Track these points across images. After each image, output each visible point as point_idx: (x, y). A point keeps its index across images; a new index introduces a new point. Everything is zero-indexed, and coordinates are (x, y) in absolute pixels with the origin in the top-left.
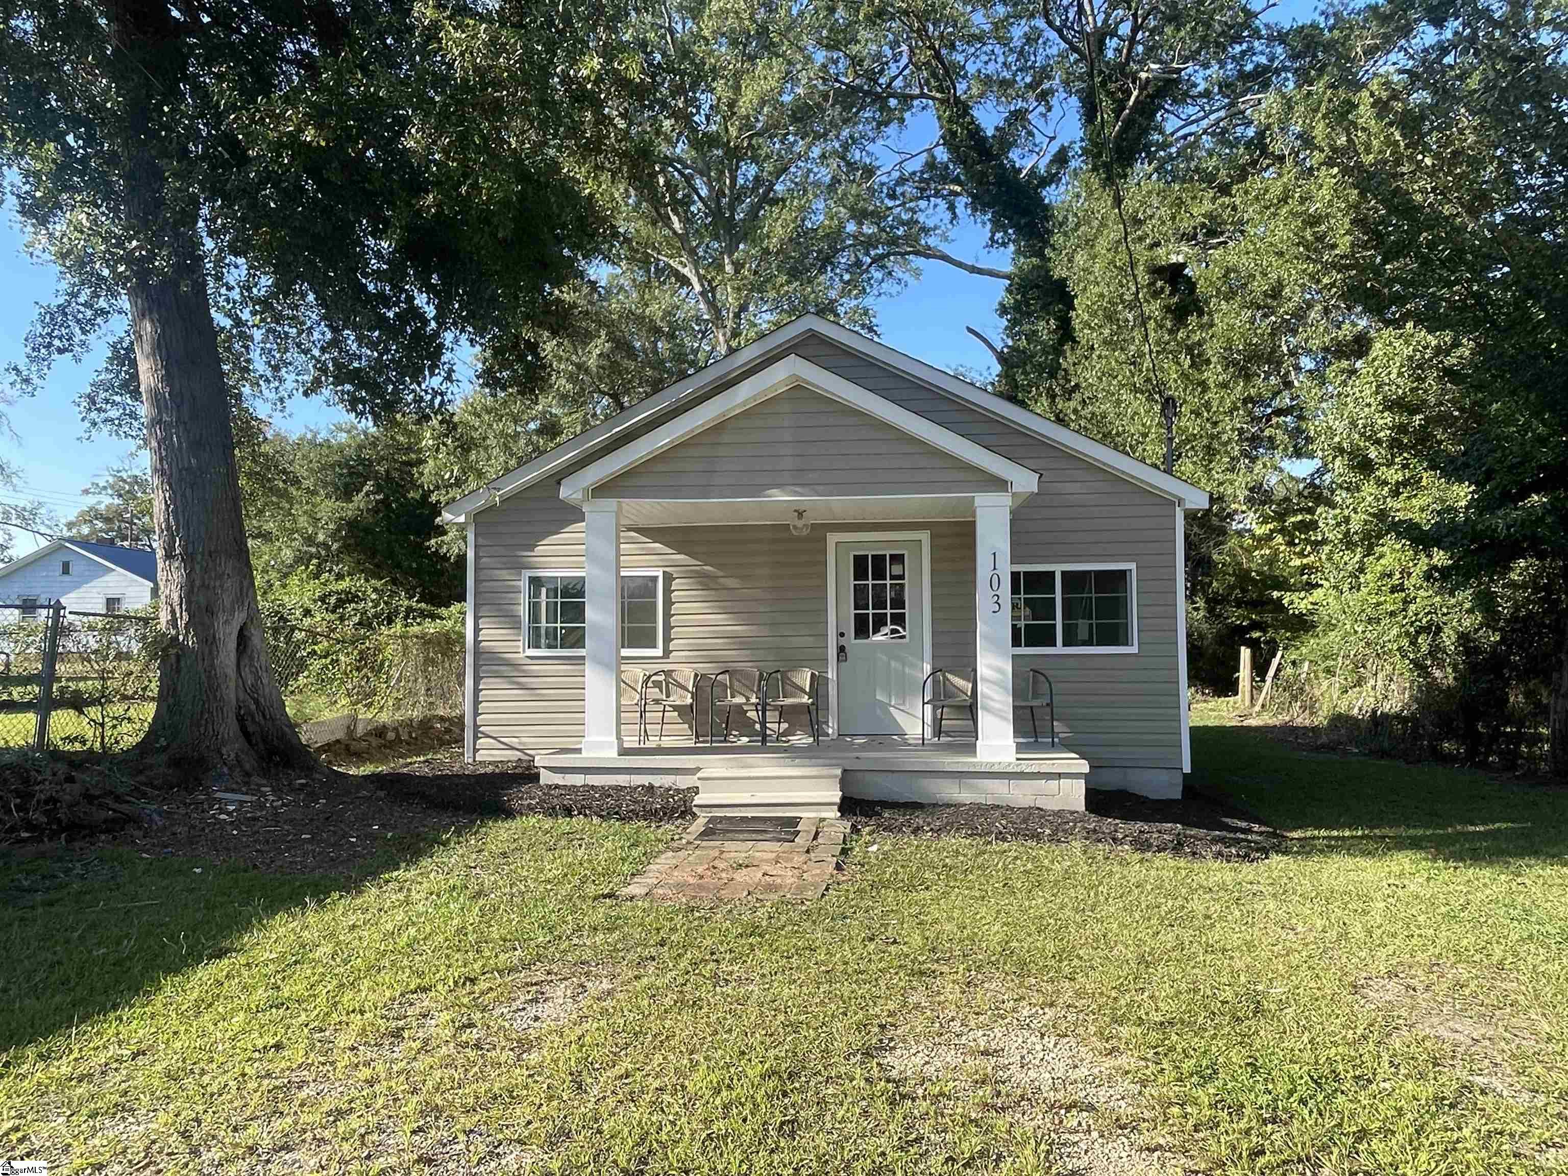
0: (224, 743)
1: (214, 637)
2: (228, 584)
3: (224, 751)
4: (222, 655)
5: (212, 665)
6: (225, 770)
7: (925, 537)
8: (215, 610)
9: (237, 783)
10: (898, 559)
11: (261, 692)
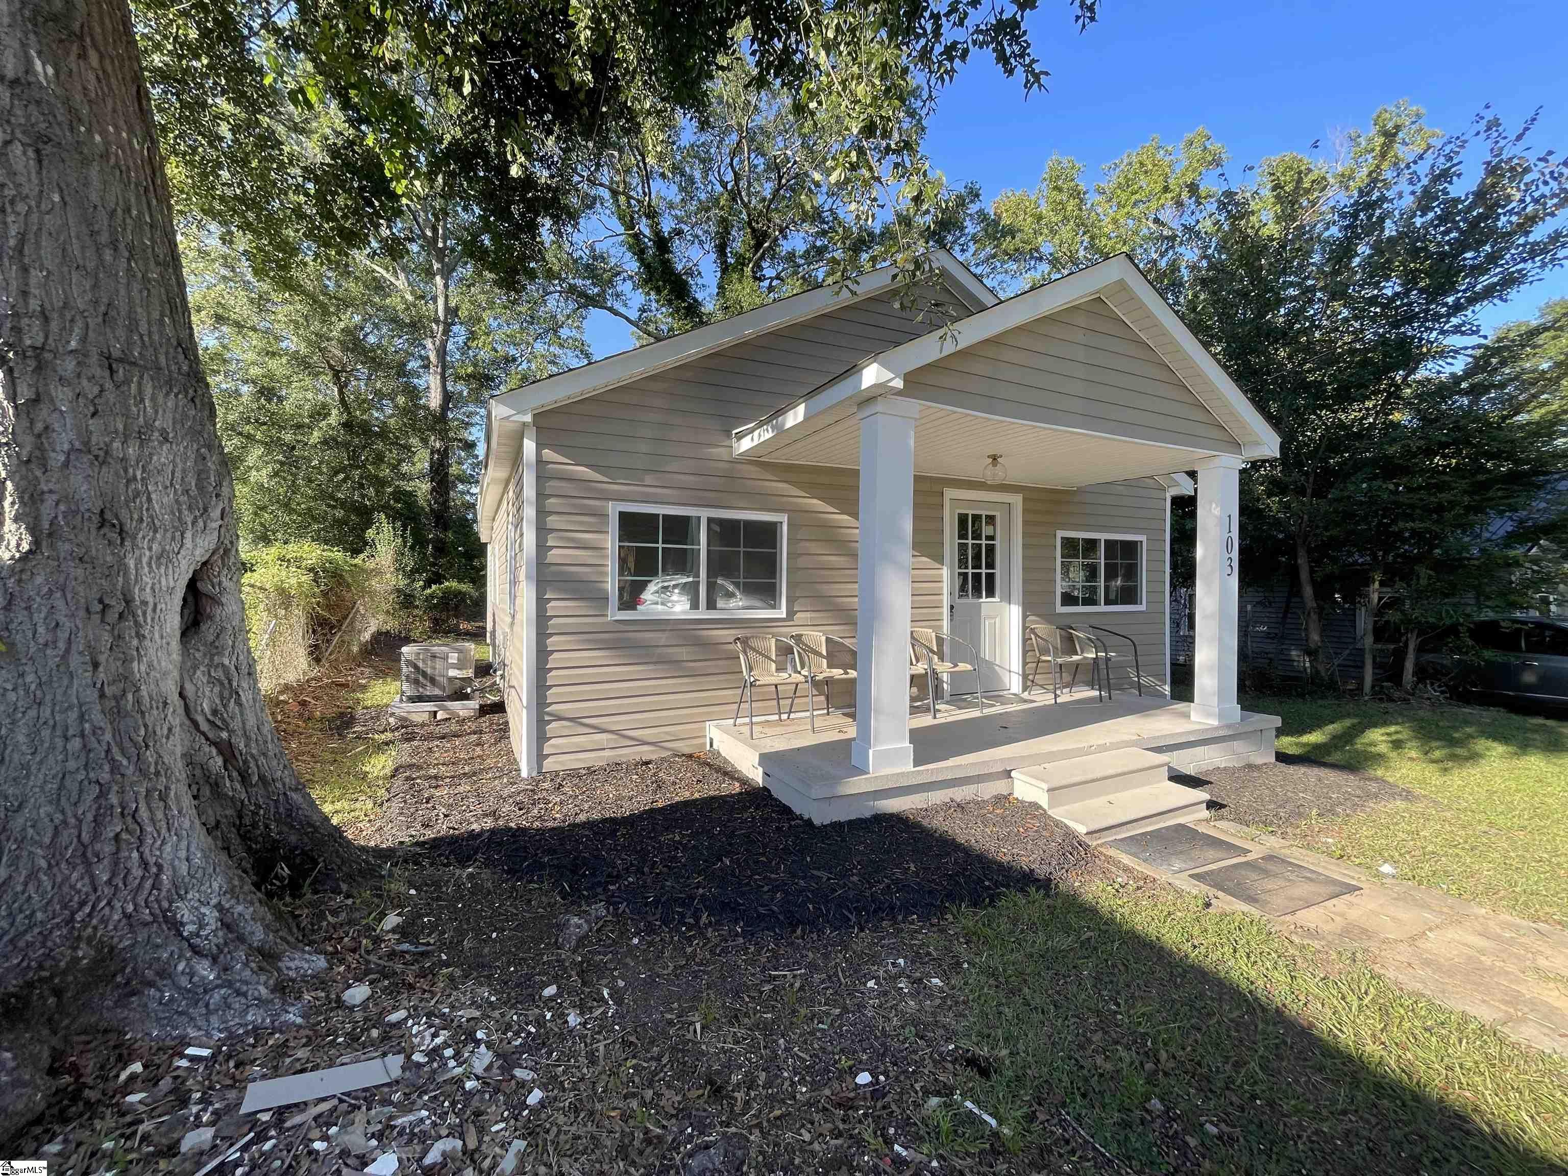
0: (179, 891)
1: (128, 601)
2: (162, 456)
3: (184, 912)
4: (151, 649)
5: (125, 678)
6: (206, 971)
7: (1017, 500)
8: (130, 526)
9: (262, 1002)
10: (991, 519)
11: (236, 724)
